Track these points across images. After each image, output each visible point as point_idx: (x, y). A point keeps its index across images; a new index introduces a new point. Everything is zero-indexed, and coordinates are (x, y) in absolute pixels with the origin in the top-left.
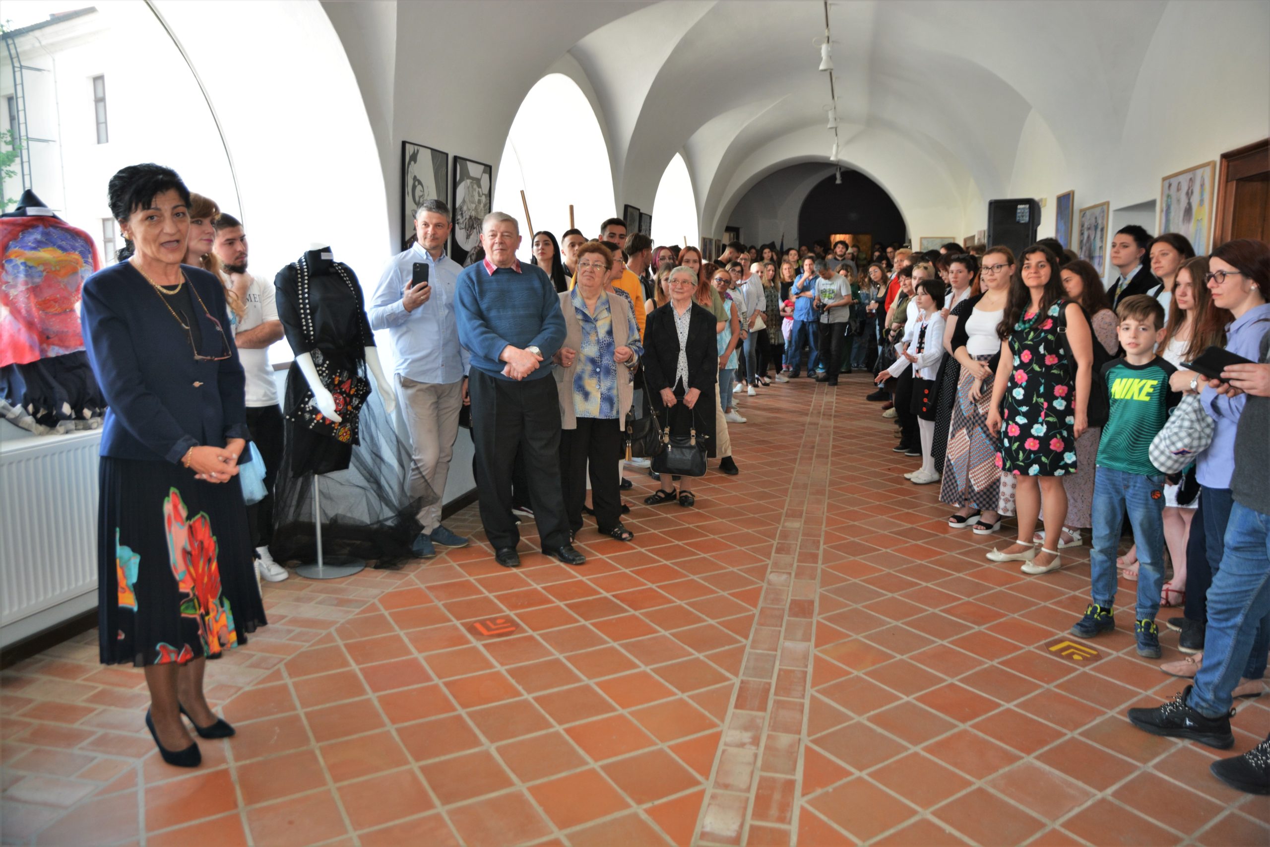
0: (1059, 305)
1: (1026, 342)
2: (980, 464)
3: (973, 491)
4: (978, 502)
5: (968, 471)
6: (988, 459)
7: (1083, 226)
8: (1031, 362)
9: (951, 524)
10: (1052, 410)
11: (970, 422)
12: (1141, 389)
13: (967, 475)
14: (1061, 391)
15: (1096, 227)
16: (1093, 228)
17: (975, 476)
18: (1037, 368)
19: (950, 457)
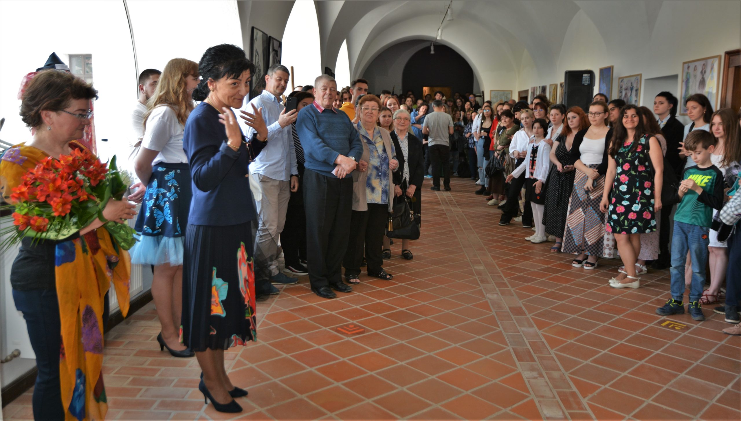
0: (645, 137)
1: (627, 159)
2: (592, 228)
3: (587, 244)
4: (590, 251)
5: (584, 233)
6: (597, 225)
7: (621, 87)
8: (630, 170)
9: (574, 265)
10: (644, 195)
11: (585, 204)
12: (702, 180)
13: (583, 235)
14: (648, 185)
15: (632, 89)
16: (630, 89)
17: (588, 236)
18: (633, 173)
19: (569, 226)
